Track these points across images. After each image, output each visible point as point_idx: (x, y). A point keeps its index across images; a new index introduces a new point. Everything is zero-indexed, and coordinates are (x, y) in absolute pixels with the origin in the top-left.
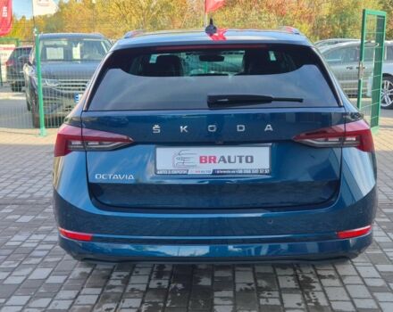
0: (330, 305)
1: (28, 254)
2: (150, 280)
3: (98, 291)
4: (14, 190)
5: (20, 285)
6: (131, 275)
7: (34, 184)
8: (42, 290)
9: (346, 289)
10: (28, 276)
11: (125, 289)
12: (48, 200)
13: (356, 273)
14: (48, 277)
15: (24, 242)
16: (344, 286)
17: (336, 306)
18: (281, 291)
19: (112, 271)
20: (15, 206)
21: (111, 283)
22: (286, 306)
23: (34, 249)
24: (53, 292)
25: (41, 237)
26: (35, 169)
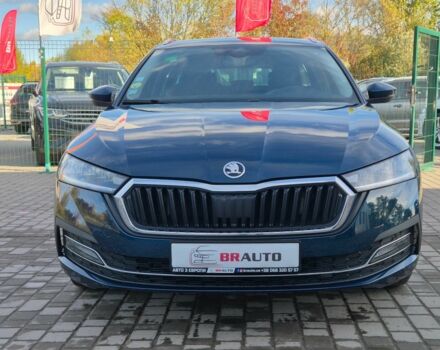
0: (391, 336)
1: (21, 286)
2: (168, 310)
3: (104, 323)
4: (9, 223)
5: (8, 317)
6: (145, 306)
7: (35, 218)
8: (34, 322)
9: (408, 319)
10: (18, 307)
11: (137, 321)
12: (49, 233)
13: (419, 303)
14: (42, 309)
15: (16, 274)
16: (406, 316)
17: (397, 337)
18: (329, 322)
19: (122, 302)
20: (9, 239)
21: (120, 314)
22: (336, 337)
23: (28, 281)
24: (48, 324)
25: (37, 269)
26: (36, 204)
